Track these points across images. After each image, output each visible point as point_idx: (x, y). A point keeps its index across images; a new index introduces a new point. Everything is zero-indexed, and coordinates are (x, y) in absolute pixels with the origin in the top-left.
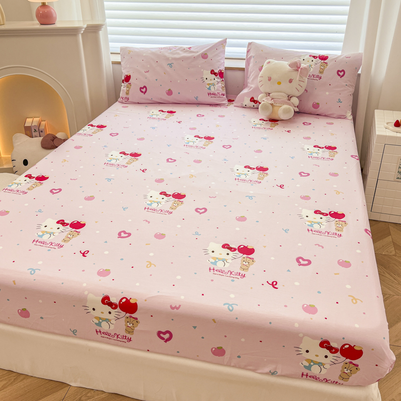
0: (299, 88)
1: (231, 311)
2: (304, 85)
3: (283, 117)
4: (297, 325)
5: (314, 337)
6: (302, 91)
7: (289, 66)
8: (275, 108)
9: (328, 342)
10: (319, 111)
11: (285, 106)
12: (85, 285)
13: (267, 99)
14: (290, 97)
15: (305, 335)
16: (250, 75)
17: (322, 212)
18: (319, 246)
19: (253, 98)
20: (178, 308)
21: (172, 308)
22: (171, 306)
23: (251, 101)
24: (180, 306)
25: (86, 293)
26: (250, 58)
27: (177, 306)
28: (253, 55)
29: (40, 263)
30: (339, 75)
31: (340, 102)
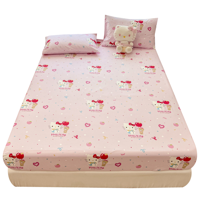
0: (133, 38)
1: (144, 152)
2: (135, 37)
3: (127, 52)
4: (168, 153)
5: (174, 157)
6: (134, 39)
7: (128, 29)
8: (124, 48)
9: (179, 157)
10: (141, 46)
11: (128, 47)
12: (84, 151)
13: (120, 44)
14: (129, 42)
15: (171, 156)
16: (108, 31)
17: (160, 101)
18: (165, 118)
20: (124, 155)
21: (122, 155)
22: (121, 154)
23: (110, 43)
24: (125, 154)
25: (86, 154)
26: (107, 23)
27: (124, 154)
28: (108, 21)
29: (61, 144)
30: (149, 30)
31: (150, 42)
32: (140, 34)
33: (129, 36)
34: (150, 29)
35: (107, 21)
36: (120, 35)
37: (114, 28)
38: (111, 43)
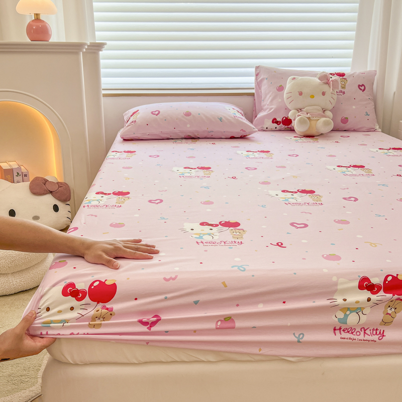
0: (332, 100)
7: (319, 79)
8: (313, 122)
10: (347, 126)
11: (324, 119)
13: (303, 113)
14: (323, 111)
16: (265, 98)
19: (275, 119)
23: (273, 122)
26: (262, 80)
28: (265, 77)
29: (237, 259)
30: (361, 89)
31: (367, 115)
32: (342, 97)
33: (324, 94)
34: (363, 88)
35: (261, 77)
36: (301, 94)
37: (281, 89)
38: (275, 121)
